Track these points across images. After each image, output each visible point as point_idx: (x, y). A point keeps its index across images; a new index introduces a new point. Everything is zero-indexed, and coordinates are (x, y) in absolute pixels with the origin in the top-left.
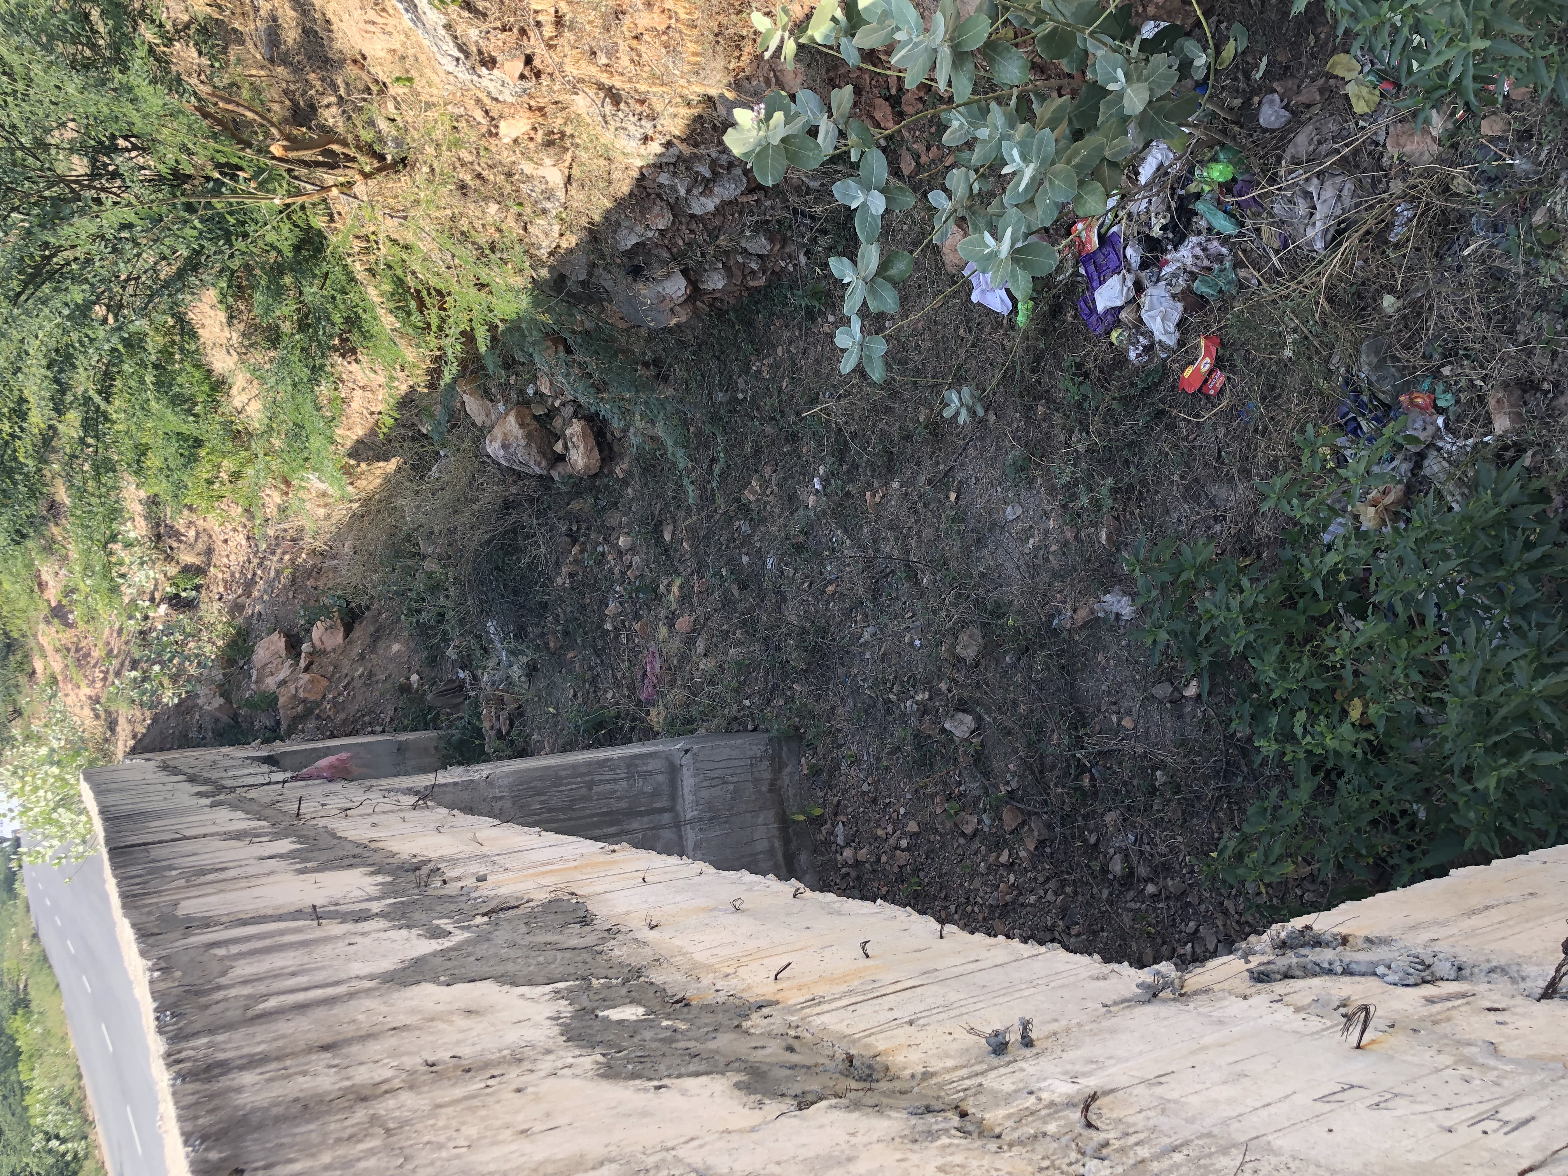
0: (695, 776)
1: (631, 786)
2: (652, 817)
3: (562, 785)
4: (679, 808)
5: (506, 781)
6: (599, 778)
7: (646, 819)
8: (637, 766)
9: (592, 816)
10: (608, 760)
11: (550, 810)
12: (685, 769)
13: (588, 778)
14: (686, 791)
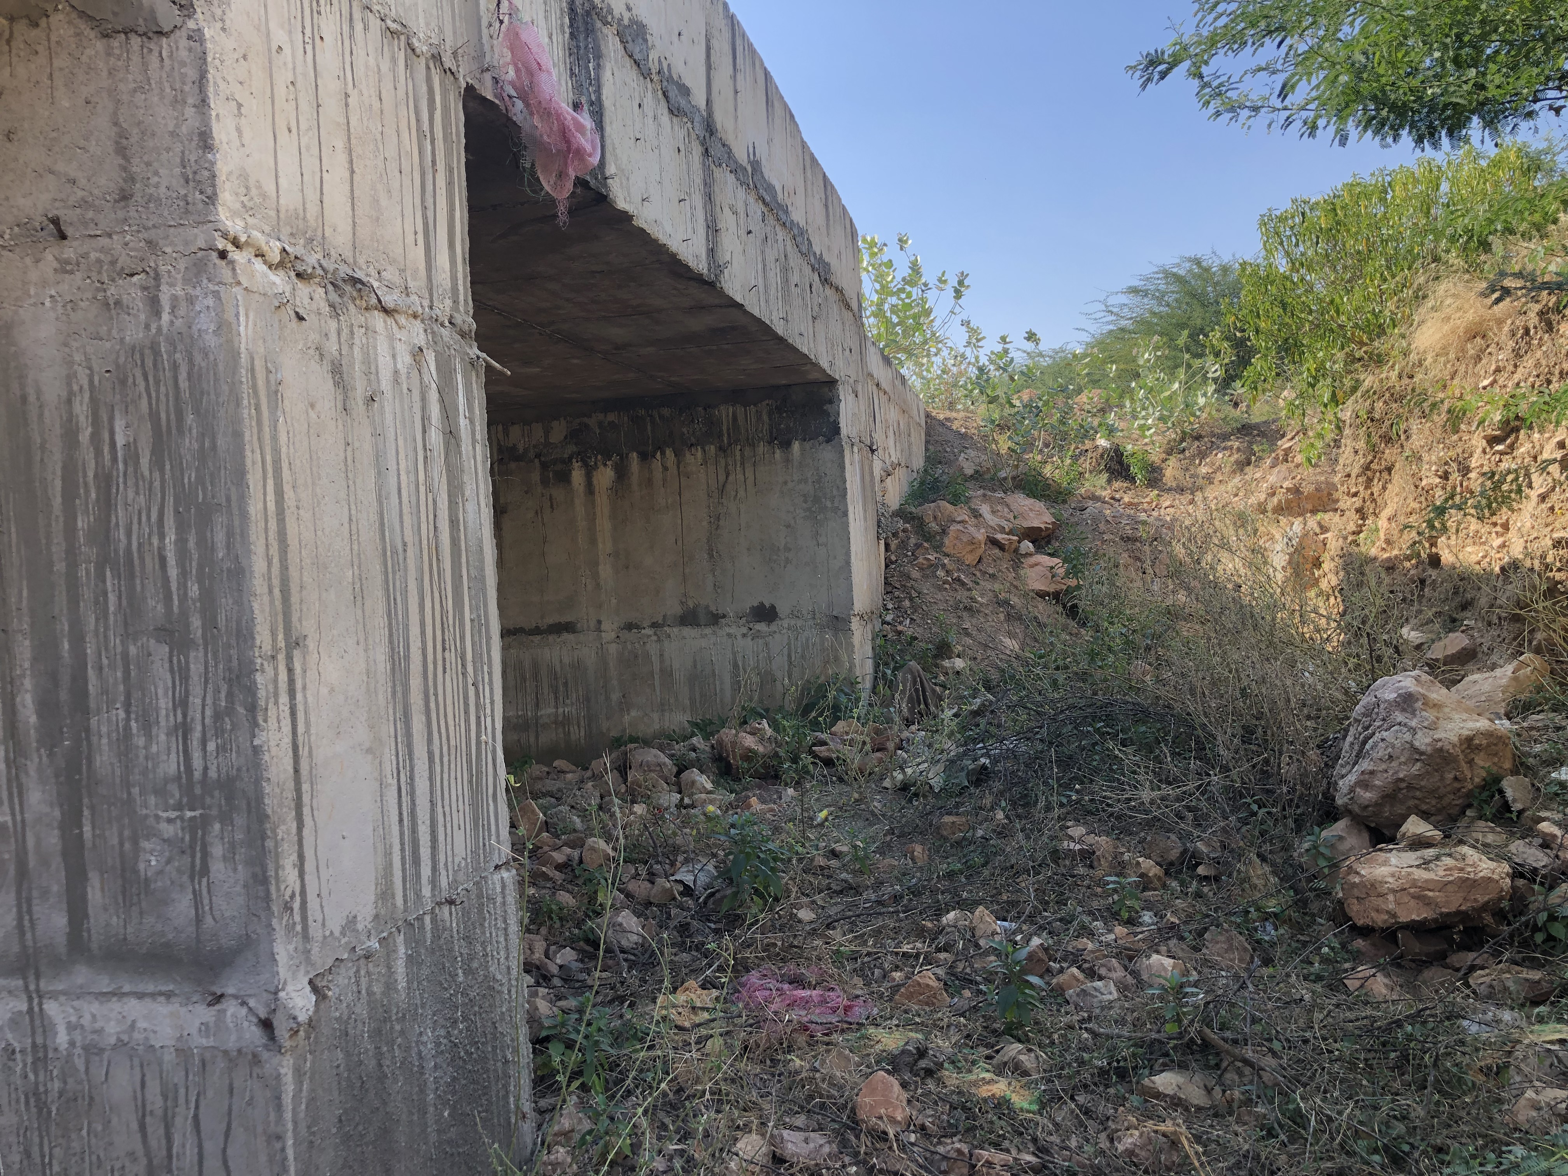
0: (183, 1052)
1: (161, 792)
2: (57, 863)
3: (181, 528)
4: (81, 975)
5: (205, 323)
6: (196, 669)
7: (53, 840)
8: (226, 818)
9: (78, 639)
10: (252, 708)
11: (105, 481)
12: (204, 1014)
13: (196, 622)
14: (134, 1008)
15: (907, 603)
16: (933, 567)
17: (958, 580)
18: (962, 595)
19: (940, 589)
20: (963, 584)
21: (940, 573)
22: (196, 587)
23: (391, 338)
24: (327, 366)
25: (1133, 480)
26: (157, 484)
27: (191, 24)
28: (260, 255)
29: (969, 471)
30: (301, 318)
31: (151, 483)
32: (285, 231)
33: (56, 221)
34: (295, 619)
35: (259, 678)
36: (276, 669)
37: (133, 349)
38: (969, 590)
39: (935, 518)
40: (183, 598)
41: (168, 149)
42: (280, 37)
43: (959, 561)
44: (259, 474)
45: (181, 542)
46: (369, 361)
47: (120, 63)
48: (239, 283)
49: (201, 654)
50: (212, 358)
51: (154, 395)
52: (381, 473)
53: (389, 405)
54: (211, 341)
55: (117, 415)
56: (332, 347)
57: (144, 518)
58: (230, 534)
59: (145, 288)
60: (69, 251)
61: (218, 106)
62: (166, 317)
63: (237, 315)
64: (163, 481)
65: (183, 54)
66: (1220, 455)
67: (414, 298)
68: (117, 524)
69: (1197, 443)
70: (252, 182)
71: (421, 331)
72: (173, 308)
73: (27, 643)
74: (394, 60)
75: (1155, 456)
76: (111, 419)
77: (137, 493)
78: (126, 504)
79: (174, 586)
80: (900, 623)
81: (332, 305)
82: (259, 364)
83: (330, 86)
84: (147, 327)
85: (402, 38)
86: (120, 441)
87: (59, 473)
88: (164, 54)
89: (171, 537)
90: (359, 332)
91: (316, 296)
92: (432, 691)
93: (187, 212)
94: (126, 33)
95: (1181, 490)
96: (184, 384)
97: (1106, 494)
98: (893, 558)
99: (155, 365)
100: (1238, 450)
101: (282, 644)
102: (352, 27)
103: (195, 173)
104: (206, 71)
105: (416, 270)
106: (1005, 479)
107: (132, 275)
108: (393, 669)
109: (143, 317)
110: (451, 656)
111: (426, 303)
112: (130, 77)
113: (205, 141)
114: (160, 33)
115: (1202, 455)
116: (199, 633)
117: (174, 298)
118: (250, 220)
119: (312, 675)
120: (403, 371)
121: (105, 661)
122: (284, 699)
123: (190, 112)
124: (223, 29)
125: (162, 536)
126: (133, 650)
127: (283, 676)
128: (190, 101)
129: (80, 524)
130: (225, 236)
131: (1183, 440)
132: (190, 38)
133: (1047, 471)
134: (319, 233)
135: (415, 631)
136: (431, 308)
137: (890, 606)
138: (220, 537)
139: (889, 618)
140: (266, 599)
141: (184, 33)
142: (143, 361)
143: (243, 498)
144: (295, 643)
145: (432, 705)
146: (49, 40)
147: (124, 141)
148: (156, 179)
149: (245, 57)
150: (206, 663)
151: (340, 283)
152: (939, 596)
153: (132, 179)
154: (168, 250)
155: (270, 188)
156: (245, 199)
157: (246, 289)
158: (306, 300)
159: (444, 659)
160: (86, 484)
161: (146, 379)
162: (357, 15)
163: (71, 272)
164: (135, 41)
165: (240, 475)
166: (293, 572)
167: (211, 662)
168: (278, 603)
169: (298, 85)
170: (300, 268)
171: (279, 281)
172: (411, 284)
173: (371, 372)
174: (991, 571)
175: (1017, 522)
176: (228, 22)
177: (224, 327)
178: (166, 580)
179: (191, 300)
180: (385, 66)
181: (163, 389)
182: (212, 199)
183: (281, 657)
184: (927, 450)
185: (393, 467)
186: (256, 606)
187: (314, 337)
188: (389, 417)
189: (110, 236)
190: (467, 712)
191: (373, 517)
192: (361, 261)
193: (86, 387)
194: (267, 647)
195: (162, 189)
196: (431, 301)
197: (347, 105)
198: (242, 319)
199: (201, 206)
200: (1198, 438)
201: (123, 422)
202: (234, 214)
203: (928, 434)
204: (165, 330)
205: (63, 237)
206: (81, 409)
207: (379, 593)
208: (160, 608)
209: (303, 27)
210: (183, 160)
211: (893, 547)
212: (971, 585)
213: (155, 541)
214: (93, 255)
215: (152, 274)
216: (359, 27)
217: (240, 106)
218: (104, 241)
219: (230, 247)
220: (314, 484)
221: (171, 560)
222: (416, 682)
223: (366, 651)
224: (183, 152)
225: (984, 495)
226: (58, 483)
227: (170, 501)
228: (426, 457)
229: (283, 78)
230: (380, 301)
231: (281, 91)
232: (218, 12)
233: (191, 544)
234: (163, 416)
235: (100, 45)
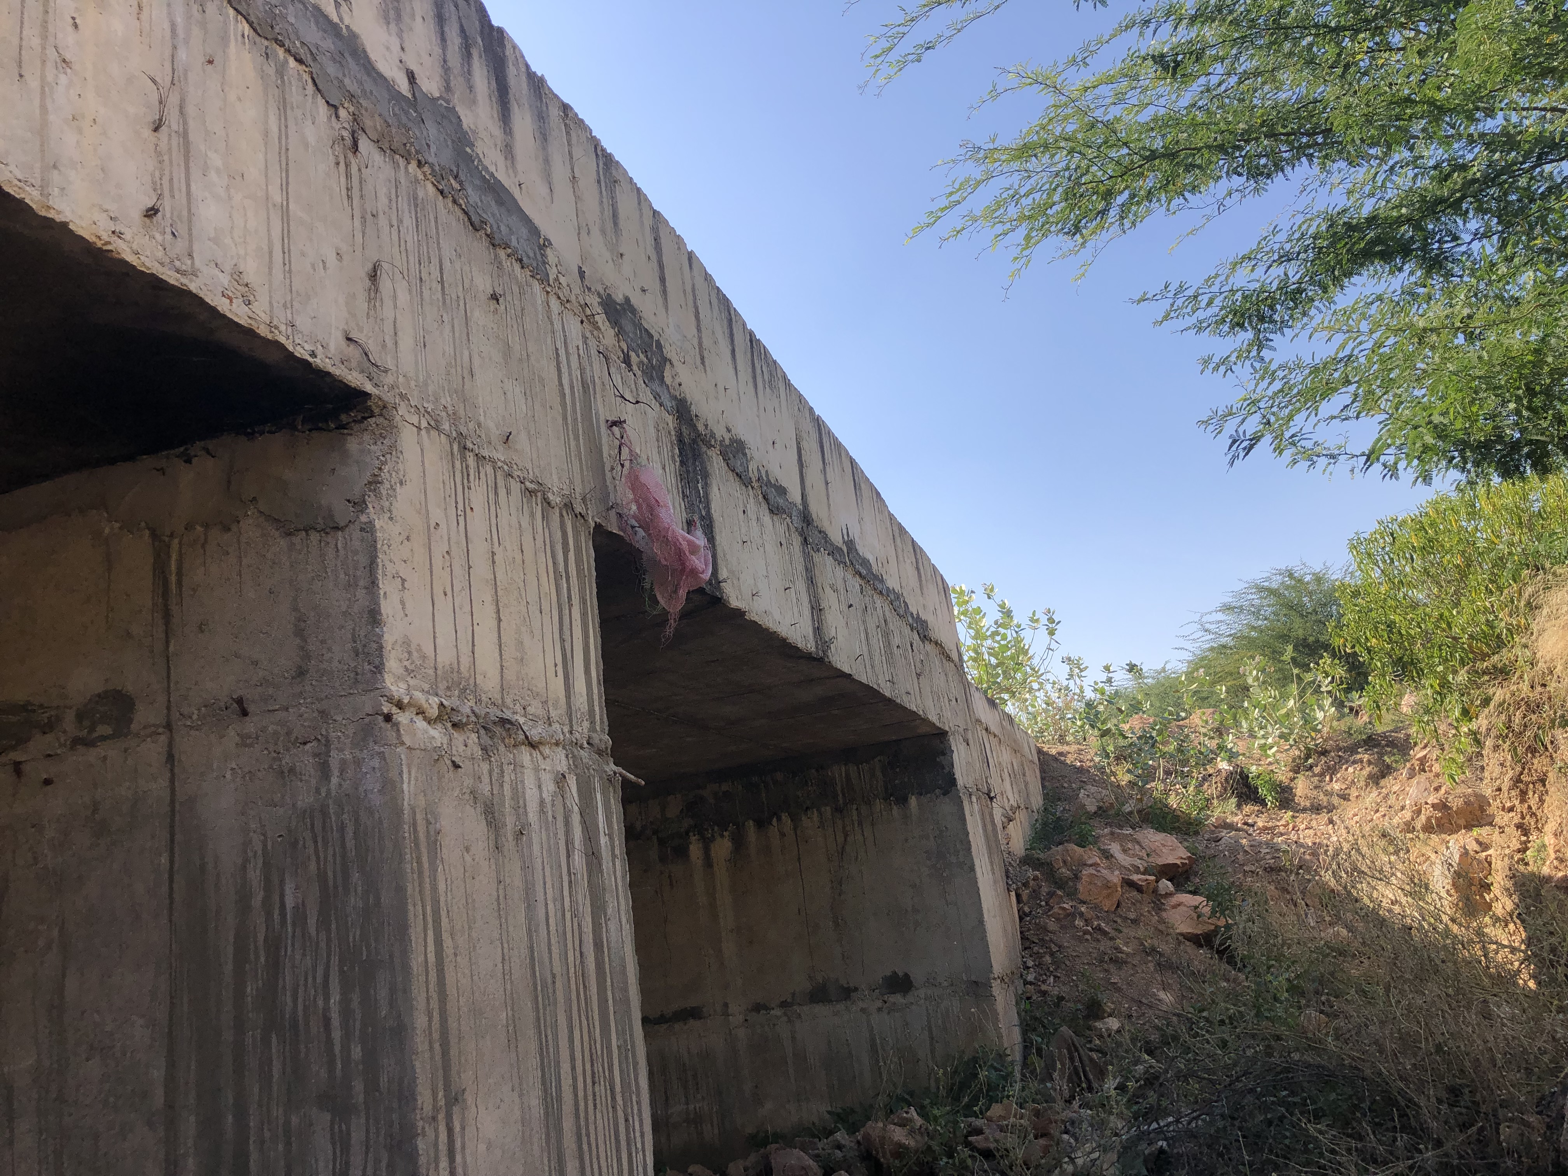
3: (346, 988)
5: (372, 784)
6: (357, 1136)
9: (241, 1112)
11: (274, 944)
13: (358, 1086)
15: (1048, 959)
16: (1071, 916)
17: (1099, 929)
18: (1105, 945)
19: (1080, 940)
20: (1105, 933)
21: (1079, 922)
22: (359, 1049)
23: (537, 770)
24: (480, 809)
25: (1263, 803)
26: (323, 945)
27: (363, 518)
28: (421, 712)
29: (1092, 808)
30: (456, 766)
31: (317, 943)
32: (442, 685)
33: (240, 701)
34: (454, 1072)
35: (421, 1145)
36: (436, 1130)
37: (305, 811)
38: (1112, 939)
39: (1065, 862)
40: (347, 1060)
41: (341, 627)
42: (436, 514)
43: (1096, 907)
44: (420, 928)
45: (345, 1002)
46: (518, 795)
47: (300, 557)
48: (403, 743)
49: (363, 1120)
50: (377, 816)
51: (322, 855)
52: (530, 907)
53: (537, 838)
54: (376, 800)
55: (287, 877)
56: (485, 788)
57: (310, 980)
58: (393, 991)
59: (316, 755)
60: (250, 726)
61: (386, 586)
62: (334, 780)
63: (401, 774)
64: (329, 940)
65: (356, 544)
66: (1351, 770)
67: (556, 726)
68: (284, 987)
69: (1323, 759)
70: (413, 648)
71: (563, 758)
72: (342, 771)
73: (192, 1119)
74: (532, 515)
75: (1282, 775)
76: (282, 882)
77: (304, 955)
78: (293, 966)
79: (337, 1049)
80: (1044, 982)
81: (484, 749)
82: (419, 817)
83: (479, 549)
84: (318, 791)
85: (539, 494)
86: (290, 902)
87: (231, 939)
88: (339, 545)
89: (335, 998)
90: (508, 769)
91: (470, 742)
92: (584, 1132)
93: (356, 681)
94: (306, 531)
95: (1317, 809)
96: (350, 844)
97: (1238, 819)
98: (1027, 909)
99: (324, 828)
100: (1370, 763)
101: (442, 1103)
102: (496, 494)
103: (365, 646)
104: (376, 557)
105: (557, 701)
106: (1131, 813)
107: (305, 744)
108: (547, 1114)
109: (314, 782)
110: (601, 1089)
111: (566, 729)
112: (310, 568)
113: (374, 617)
114: (337, 528)
115: (1332, 771)
116: (361, 1098)
117: (343, 762)
118: (412, 682)
119: (470, 1131)
120: (548, 799)
121: (267, 1134)
122: (444, 1164)
123: (361, 593)
124: (391, 519)
125: (327, 998)
126: (295, 1120)
127: (443, 1137)
128: (362, 583)
129: (249, 990)
130: (390, 700)
131: (1308, 757)
132: (362, 530)
133: (1173, 801)
134: (472, 681)
135: (566, 1067)
136: (571, 733)
137: (1030, 963)
138: (383, 994)
139: (1030, 978)
140: (427, 1055)
141: (357, 526)
142: (313, 825)
143: (405, 953)
144: (454, 1099)
145: (585, 1147)
146: (239, 541)
147: (303, 625)
148: (330, 655)
149: (408, 539)
150: (368, 1131)
151: (490, 726)
152: (1081, 949)
153: (307, 657)
154: (339, 718)
155: (429, 650)
156: (406, 663)
157: (409, 748)
158: (462, 748)
159: (594, 1095)
160: (256, 948)
161: (316, 842)
162: (501, 482)
163: (251, 745)
164: (314, 537)
165: (402, 929)
166: (452, 1024)
167: (373, 1130)
168: (438, 1057)
169: (452, 553)
170: (455, 719)
171: (437, 734)
172: (553, 713)
173: (519, 808)
174: (1132, 916)
175: (1150, 860)
176: (395, 513)
177: (390, 787)
178: (329, 1041)
179: (358, 763)
180: (525, 521)
181: (330, 852)
182: (379, 669)
183: (441, 1116)
184: (1043, 787)
185: (540, 897)
186: (418, 1064)
187: (468, 782)
188: (536, 848)
189: (287, 709)
190: (618, 1150)
191: (525, 952)
192: (509, 701)
193: (260, 852)
194: (428, 1109)
195: (335, 664)
196: (571, 727)
197: (494, 562)
198: (405, 776)
199: (369, 675)
200: (1324, 753)
201: (293, 885)
202: (399, 678)
203: (1042, 771)
204: (333, 793)
205: (245, 713)
206: (255, 875)
207: (531, 1032)
208: (324, 1074)
209: (456, 503)
210: (353, 636)
211: (1025, 898)
212: (1113, 933)
213: (320, 1003)
214: (271, 729)
215: (323, 741)
216: (502, 492)
217: (404, 581)
218: (281, 715)
219: (394, 710)
220: (470, 928)
221: (336, 1021)
222: (568, 1124)
223: (521, 1096)
224: (354, 630)
225: (1112, 833)
226: (230, 950)
227: (335, 960)
228: (570, 882)
229: (439, 549)
230: (527, 737)
231: (438, 561)
232: (386, 504)
233: (355, 1004)
234: (330, 874)
235: (283, 543)
